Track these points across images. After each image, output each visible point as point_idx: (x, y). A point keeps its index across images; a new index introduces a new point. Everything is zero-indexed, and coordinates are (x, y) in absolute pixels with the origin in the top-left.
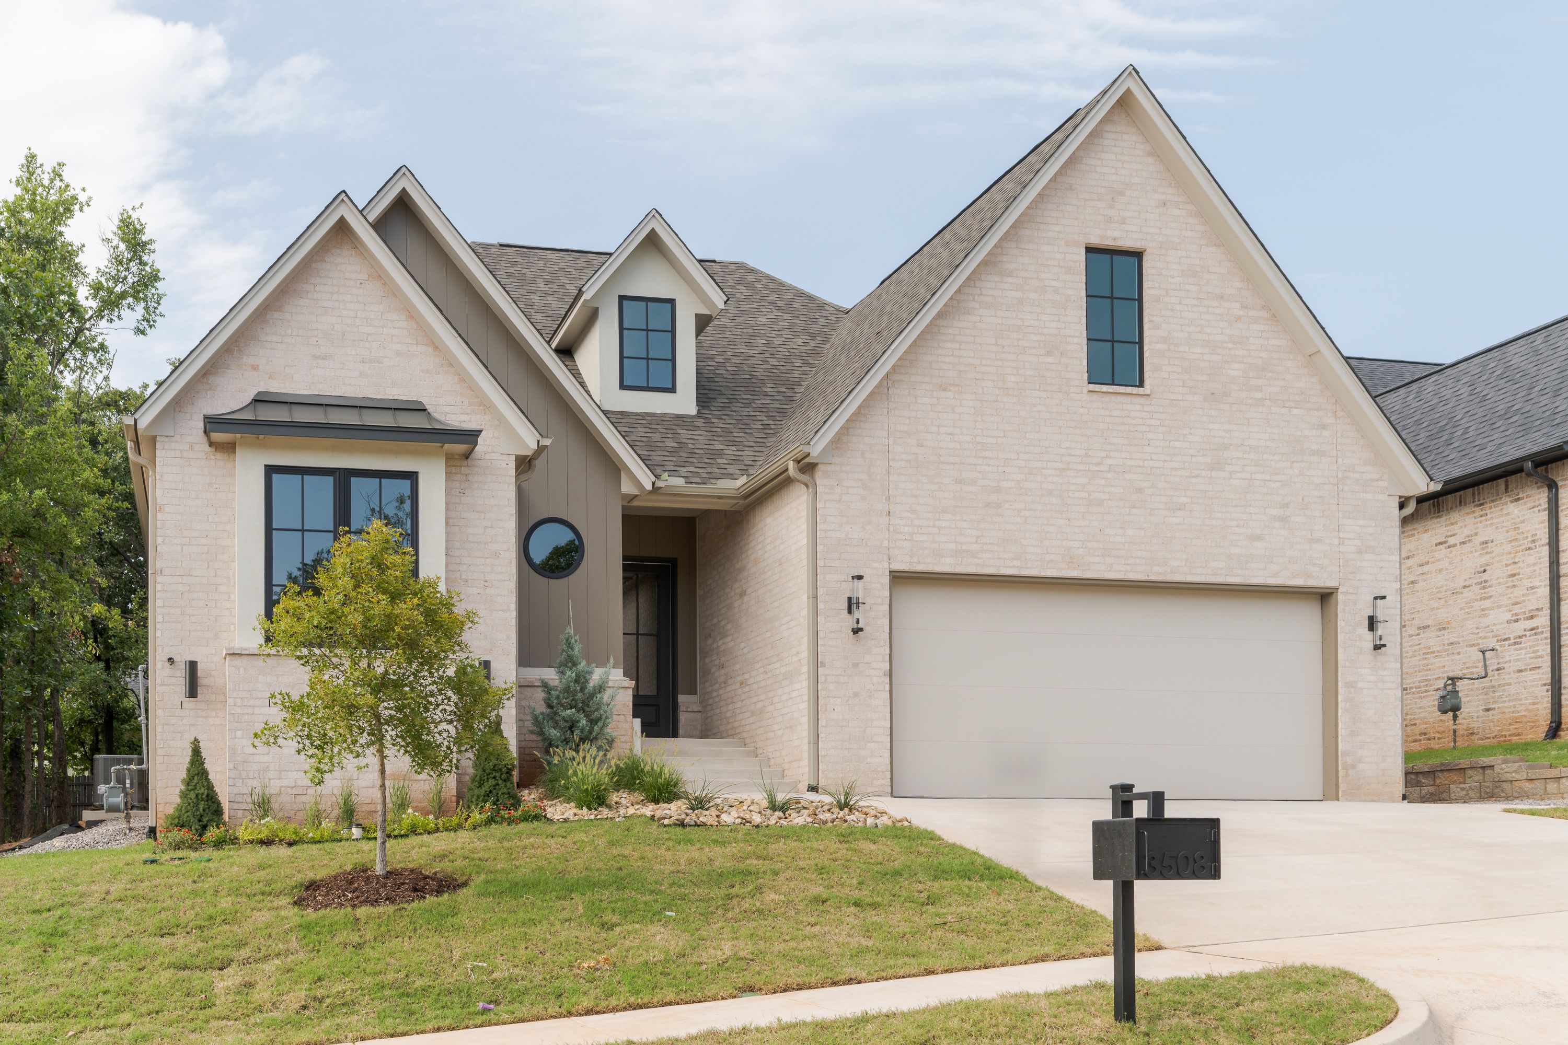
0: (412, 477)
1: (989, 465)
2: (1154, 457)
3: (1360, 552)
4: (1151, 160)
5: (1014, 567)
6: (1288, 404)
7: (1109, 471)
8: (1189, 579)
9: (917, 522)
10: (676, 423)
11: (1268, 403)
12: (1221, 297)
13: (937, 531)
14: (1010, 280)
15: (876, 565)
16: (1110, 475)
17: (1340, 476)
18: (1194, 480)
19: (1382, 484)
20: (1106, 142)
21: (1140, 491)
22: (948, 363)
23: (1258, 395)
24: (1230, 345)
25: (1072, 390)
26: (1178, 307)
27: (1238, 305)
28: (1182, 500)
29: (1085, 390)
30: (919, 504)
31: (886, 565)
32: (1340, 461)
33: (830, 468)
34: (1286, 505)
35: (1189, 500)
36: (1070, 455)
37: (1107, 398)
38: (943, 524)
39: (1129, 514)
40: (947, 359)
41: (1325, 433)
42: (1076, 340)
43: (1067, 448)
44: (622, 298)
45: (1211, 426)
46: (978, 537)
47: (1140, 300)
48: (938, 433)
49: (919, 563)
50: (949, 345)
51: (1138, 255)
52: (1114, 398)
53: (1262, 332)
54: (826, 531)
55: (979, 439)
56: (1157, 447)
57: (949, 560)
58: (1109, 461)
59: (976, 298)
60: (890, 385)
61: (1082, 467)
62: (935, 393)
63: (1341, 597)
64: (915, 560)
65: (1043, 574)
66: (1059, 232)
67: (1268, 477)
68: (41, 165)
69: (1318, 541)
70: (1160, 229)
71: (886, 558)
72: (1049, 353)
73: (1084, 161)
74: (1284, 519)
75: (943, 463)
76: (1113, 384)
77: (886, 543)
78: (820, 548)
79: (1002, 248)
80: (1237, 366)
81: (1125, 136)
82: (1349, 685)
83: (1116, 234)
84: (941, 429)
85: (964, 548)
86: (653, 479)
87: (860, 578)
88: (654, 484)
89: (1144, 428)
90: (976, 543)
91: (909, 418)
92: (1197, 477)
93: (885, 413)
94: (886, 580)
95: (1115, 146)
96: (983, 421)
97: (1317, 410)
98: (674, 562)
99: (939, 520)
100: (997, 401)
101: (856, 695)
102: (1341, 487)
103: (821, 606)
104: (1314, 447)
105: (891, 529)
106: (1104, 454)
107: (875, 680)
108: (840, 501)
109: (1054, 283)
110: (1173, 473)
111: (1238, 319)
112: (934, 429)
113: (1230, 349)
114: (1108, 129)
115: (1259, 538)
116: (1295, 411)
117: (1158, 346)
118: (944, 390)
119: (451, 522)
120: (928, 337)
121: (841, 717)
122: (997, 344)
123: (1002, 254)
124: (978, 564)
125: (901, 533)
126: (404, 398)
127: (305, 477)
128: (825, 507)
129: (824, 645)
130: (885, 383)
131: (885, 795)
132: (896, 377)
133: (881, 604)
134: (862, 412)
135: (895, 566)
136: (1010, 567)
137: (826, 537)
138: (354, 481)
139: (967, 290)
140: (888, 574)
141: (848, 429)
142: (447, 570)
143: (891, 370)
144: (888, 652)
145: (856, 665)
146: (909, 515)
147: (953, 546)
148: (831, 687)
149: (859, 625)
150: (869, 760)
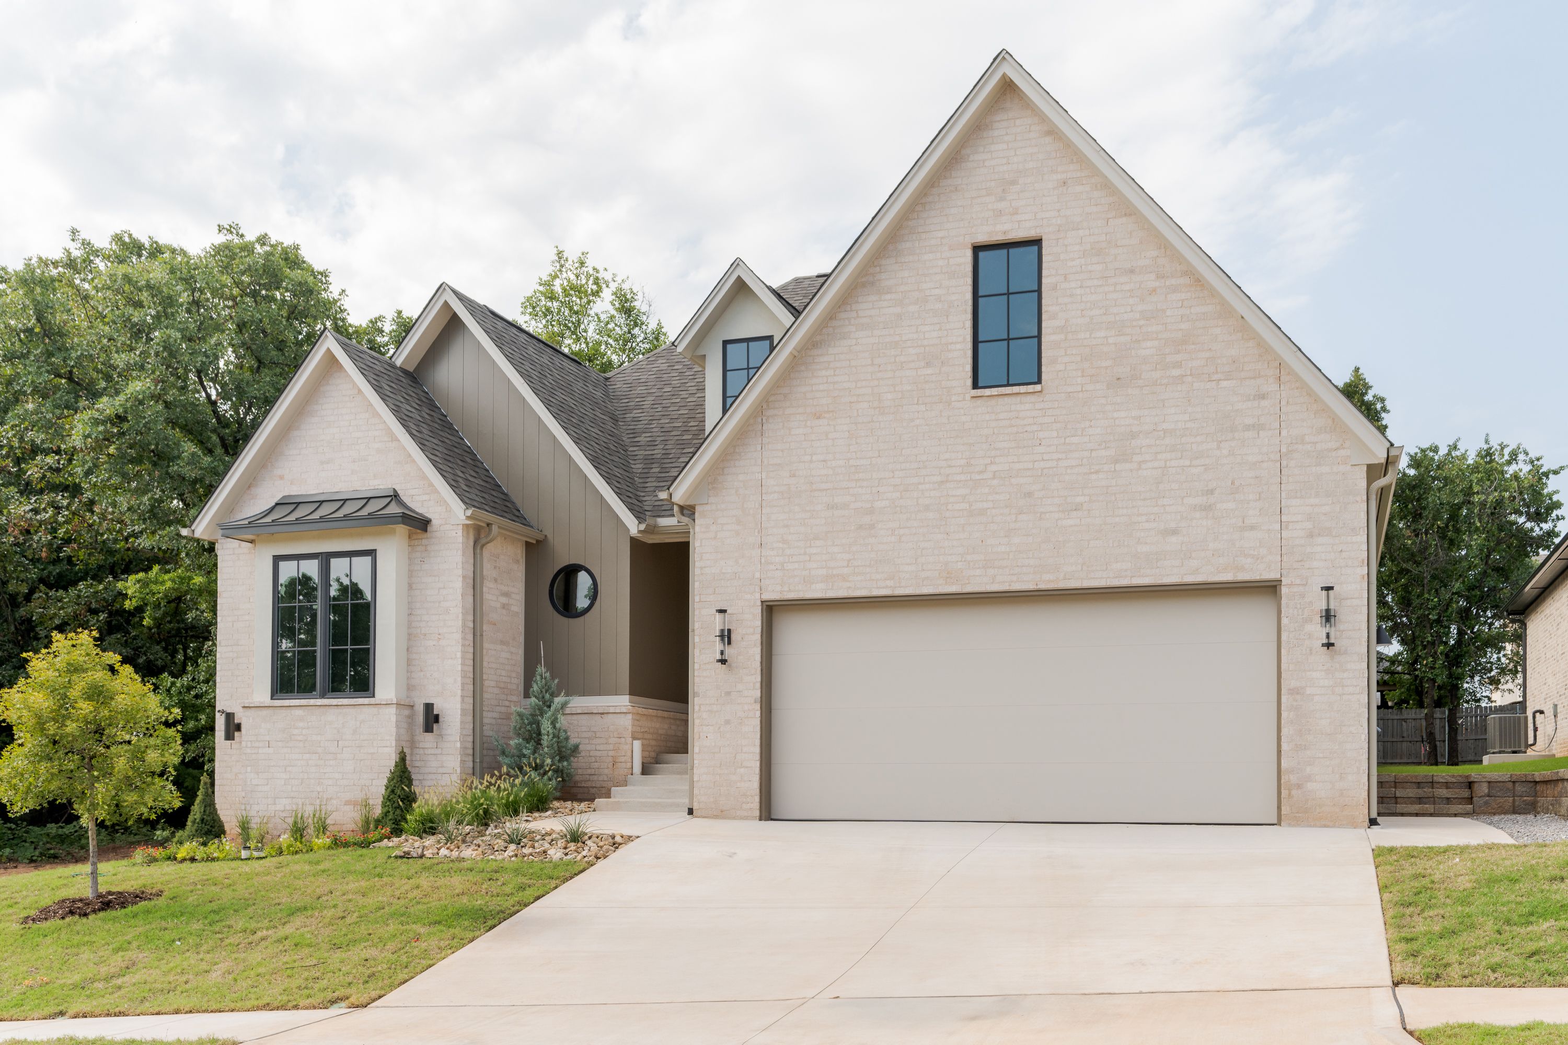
0: (372, 553)
1: (862, 487)
2: (1046, 457)
3: (1311, 535)
4: (1048, 139)
5: (887, 587)
6: (1216, 377)
7: (994, 478)
8: (1086, 584)
9: (788, 552)
11: (1190, 379)
12: (1132, 271)
13: (807, 558)
14: (888, 297)
15: (749, 596)
16: (995, 482)
17: (1284, 450)
18: (1094, 477)
19: (1342, 453)
20: (996, 133)
21: (1029, 495)
22: (822, 391)
23: (1176, 372)
24: (1142, 322)
25: (954, 398)
26: (1078, 291)
27: (1153, 276)
28: (1079, 499)
29: (968, 397)
30: (790, 533)
31: (757, 596)
32: (1284, 433)
33: (707, 507)
34: (1211, 492)
35: (1087, 498)
36: (950, 466)
37: (993, 402)
38: (815, 551)
39: (1015, 521)
40: (822, 387)
41: (1264, 403)
42: (958, 346)
43: (946, 460)
45: (1115, 415)
46: (849, 561)
47: (1039, 291)
48: (811, 461)
49: (790, 591)
50: (824, 373)
51: (1037, 242)
52: (1001, 401)
53: (1183, 301)
54: (701, 568)
55: (851, 462)
56: (1050, 446)
58: (994, 468)
60: (764, 421)
61: (963, 477)
62: (809, 423)
63: (1284, 590)
64: (786, 589)
65: (918, 592)
66: (942, 238)
67: (1187, 463)
69: (1252, 528)
70: (1059, 211)
71: (757, 589)
72: (928, 364)
73: (971, 158)
74: (1207, 508)
75: (815, 490)
76: (1008, 385)
77: (757, 575)
79: (880, 266)
80: (1149, 344)
81: (1018, 122)
82: (1294, 691)
83: (1007, 227)
84: (814, 458)
85: (834, 573)
87: (724, 611)
89: (1035, 428)
90: (848, 566)
91: (782, 451)
92: (1097, 472)
93: (759, 447)
94: (758, 610)
95: (1007, 134)
96: (857, 443)
97: (1254, 378)
99: (810, 547)
100: (873, 421)
101: (727, 722)
102: (1284, 463)
103: (696, 639)
104: (1249, 421)
105: (763, 560)
106: (988, 461)
107: (746, 707)
108: (715, 538)
109: (937, 292)
110: (1069, 471)
111: (1154, 291)
112: (807, 458)
113: (1140, 327)
114: (998, 119)
115: (1174, 532)
116: (1224, 384)
117: (1053, 338)
118: (819, 418)
119: (414, 586)
120: (803, 368)
121: (713, 744)
122: (873, 364)
123: (880, 272)
124: (850, 587)
125: (772, 563)
126: (382, 487)
127: (300, 562)
128: (701, 546)
129: (699, 676)
130: (760, 420)
131: (753, 818)
132: (770, 412)
133: (753, 634)
134: (737, 450)
135: (766, 597)
136: (884, 588)
137: (702, 574)
138: (334, 562)
139: (843, 315)
140: (759, 603)
141: (723, 469)
142: (409, 628)
143: (765, 406)
144: (759, 679)
145: (728, 694)
146: (781, 545)
147: (824, 572)
148: (705, 715)
149: (726, 657)
150: (738, 785)
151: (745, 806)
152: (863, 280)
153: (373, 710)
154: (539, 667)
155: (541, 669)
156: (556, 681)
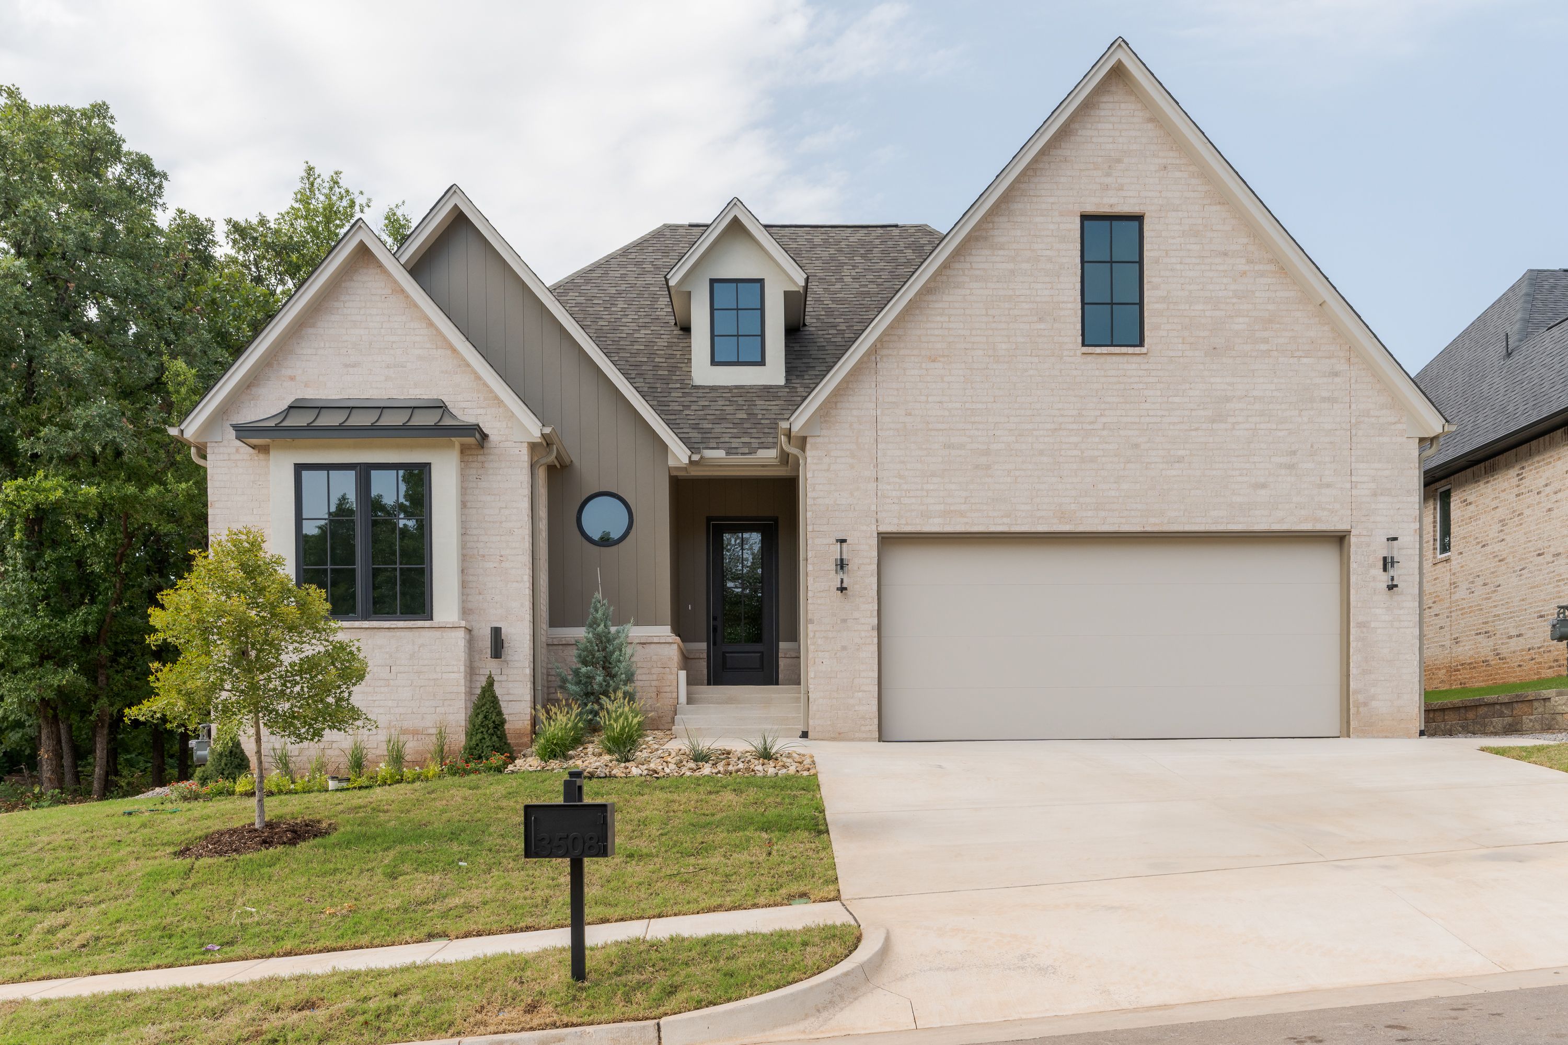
0: (426, 467)
1: (978, 429)
2: (1151, 413)
3: (1375, 495)
4: (1150, 126)
5: (1003, 524)
6: (1297, 354)
7: (1104, 429)
8: (1188, 528)
9: (905, 487)
10: (760, 394)
11: (1276, 353)
12: (1225, 254)
13: (925, 493)
14: (1001, 252)
15: (863, 530)
16: (1105, 433)
17: (1353, 421)
18: (1194, 433)
19: (1399, 426)
20: (1102, 113)
21: (1136, 446)
22: (937, 336)
23: (1263, 347)
24: (1234, 300)
25: (1065, 353)
26: (1178, 267)
27: (1243, 261)
28: (1181, 453)
29: (1079, 353)
30: (907, 469)
31: (874, 527)
32: (1353, 406)
33: (819, 440)
34: (1294, 453)
35: (1188, 452)
36: (1062, 416)
37: (1102, 359)
38: (931, 487)
39: (1124, 469)
40: (936, 332)
41: (1337, 380)
42: (1069, 306)
43: (1059, 409)
44: (713, 282)
45: (1212, 380)
46: (966, 498)
47: (1141, 262)
48: (927, 402)
49: (907, 524)
50: (939, 318)
51: (1138, 219)
52: (1109, 358)
53: (1269, 285)
54: (814, 499)
55: (967, 405)
56: (1154, 403)
57: (937, 520)
58: (1104, 420)
59: (966, 272)
60: (878, 360)
61: (1075, 426)
62: (924, 365)
63: (1353, 540)
64: (903, 521)
65: (1033, 529)
66: (1052, 203)
67: (1274, 427)
68: (319, 176)
69: (1328, 486)
70: (1160, 192)
71: (874, 521)
72: (1041, 320)
73: (1080, 133)
74: (1291, 467)
75: (931, 430)
76: (1112, 345)
77: (873, 508)
78: (809, 515)
79: (993, 222)
80: (1241, 320)
81: (1123, 105)
82: (1362, 625)
83: (1113, 201)
84: (930, 399)
85: (952, 508)
86: (689, 453)
87: (843, 541)
88: (690, 457)
89: (1141, 386)
90: (965, 503)
91: (897, 390)
92: (1196, 429)
93: (873, 386)
94: (874, 542)
95: (1112, 115)
96: (972, 388)
97: (1329, 358)
98: (776, 520)
99: (927, 483)
100: (987, 368)
101: (844, 648)
102: (1354, 432)
103: (810, 568)
104: (1325, 394)
105: (879, 494)
106: (1098, 413)
107: (863, 634)
108: (828, 470)
109: (1048, 253)
110: (1172, 427)
111: (1244, 274)
112: (923, 398)
113: (1234, 304)
114: (1105, 100)
115: (1264, 486)
116: (1305, 360)
117: (1157, 306)
118: (934, 361)
119: (469, 504)
120: (917, 312)
121: (829, 669)
122: (987, 315)
123: (994, 228)
124: (967, 523)
125: (888, 497)
126: (426, 397)
127: (331, 472)
128: (814, 476)
129: (810, 604)
130: (873, 358)
131: (872, 740)
132: (884, 352)
133: (870, 564)
134: (850, 386)
135: (883, 529)
136: (1000, 525)
137: (815, 504)
138: (374, 474)
139: (957, 266)
140: (876, 536)
141: (836, 403)
142: (463, 548)
143: (879, 346)
144: (876, 608)
145: (844, 621)
146: (897, 480)
147: (942, 507)
148: (820, 642)
149: (845, 585)
150: (857, 708)
151: (862, 728)
152: (977, 234)
153: (437, 634)
154: (596, 595)
155: (598, 595)
156: (612, 608)
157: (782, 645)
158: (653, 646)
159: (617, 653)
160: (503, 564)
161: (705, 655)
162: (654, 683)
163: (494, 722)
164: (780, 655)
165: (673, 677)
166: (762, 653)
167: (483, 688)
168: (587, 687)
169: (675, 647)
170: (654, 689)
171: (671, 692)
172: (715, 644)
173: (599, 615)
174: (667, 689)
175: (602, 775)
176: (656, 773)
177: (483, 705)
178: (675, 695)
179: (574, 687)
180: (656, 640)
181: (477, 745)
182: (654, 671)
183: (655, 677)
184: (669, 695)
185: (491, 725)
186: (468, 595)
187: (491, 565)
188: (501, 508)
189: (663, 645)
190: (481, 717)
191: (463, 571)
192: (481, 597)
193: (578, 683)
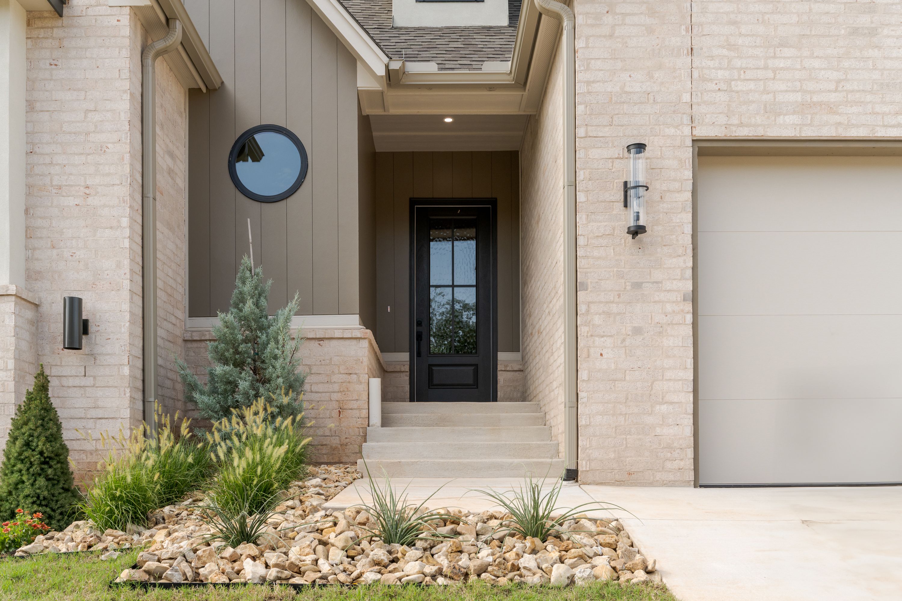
9: (738, 63)
13: (770, 74)
15: (671, 131)
30: (741, 35)
31: (687, 131)
38: (781, 64)
46: (838, 82)
49: (741, 125)
54: (588, 83)
57: (790, 119)
64: (735, 120)
71: (686, 120)
77: (686, 98)
78: (580, 109)
85: (815, 99)
86: (386, 60)
87: (640, 147)
88: (387, 66)
90: (836, 91)
94: (688, 154)
98: (493, 202)
99: (775, 57)
101: (637, 331)
103: (581, 197)
105: (696, 74)
107: (669, 308)
108: (611, 36)
119: (39, 105)
121: (613, 366)
124: (840, 124)
125: (711, 80)
128: (587, 47)
129: (586, 257)
131: (683, 484)
133: (680, 191)
135: (702, 132)
136: (893, 126)
137: (589, 93)
140: (690, 143)
144: (690, 264)
145: (637, 285)
146: (725, 52)
147: (798, 97)
148: (597, 320)
149: (641, 223)
150: (658, 431)
151: (668, 465)
154: (246, 258)
155: (249, 260)
156: (270, 282)
157: (502, 356)
158: (334, 343)
159: (272, 345)
160: (90, 201)
161: (407, 368)
162: (335, 396)
163: (41, 453)
164: (499, 367)
165: (363, 387)
166: (476, 365)
167: (29, 393)
168: (226, 399)
169: (365, 344)
170: (335, 405)
171: (359, 409)
172: (419, 355)
173: (247, 288)
174: (355, 405)
175: (177, 578)
176: (300, 573)
177: (26, 423)
178: (364, 413)
179: (205, 399)
180: (337, 334)
181: (10, 493)
182: (335, 378)
183: (336, 387)
184: (356, 413)
185: (36, 458)
186: (34, 249)
187: (71, 201)
188: (87, 111)
189: (348, 342)
190: (18, 443)
191: (27, 211)
192: (55, 252)
193: (214, 391)
